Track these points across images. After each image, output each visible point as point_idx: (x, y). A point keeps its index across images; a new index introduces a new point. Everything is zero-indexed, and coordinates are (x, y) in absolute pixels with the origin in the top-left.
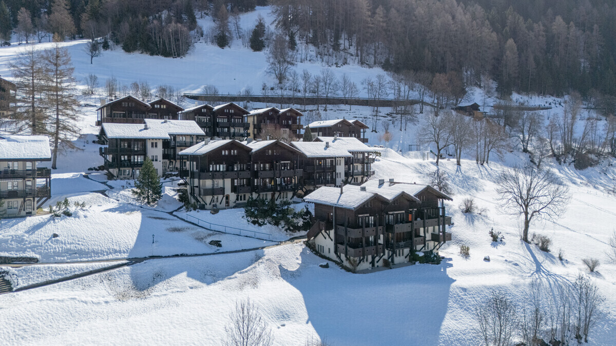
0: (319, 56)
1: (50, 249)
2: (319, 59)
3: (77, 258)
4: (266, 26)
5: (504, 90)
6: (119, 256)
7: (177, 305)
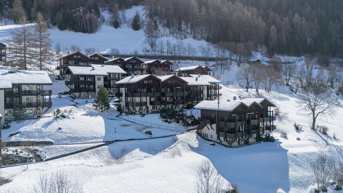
0: (171, 34)
1: (59, 136)
2: (171, 35)
3: (75, 142)
4: (141, 16)
5: (270, 53)
6: (98, 141)
7: (143, 167)
